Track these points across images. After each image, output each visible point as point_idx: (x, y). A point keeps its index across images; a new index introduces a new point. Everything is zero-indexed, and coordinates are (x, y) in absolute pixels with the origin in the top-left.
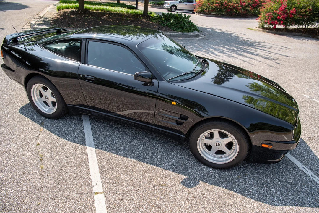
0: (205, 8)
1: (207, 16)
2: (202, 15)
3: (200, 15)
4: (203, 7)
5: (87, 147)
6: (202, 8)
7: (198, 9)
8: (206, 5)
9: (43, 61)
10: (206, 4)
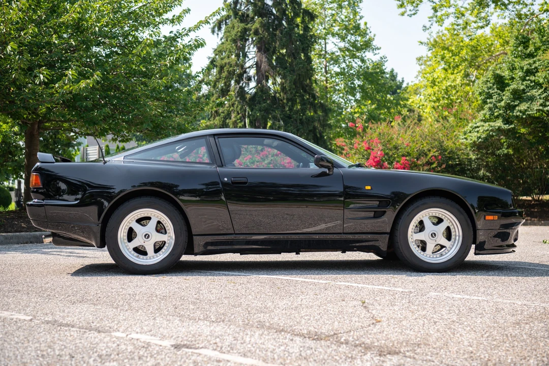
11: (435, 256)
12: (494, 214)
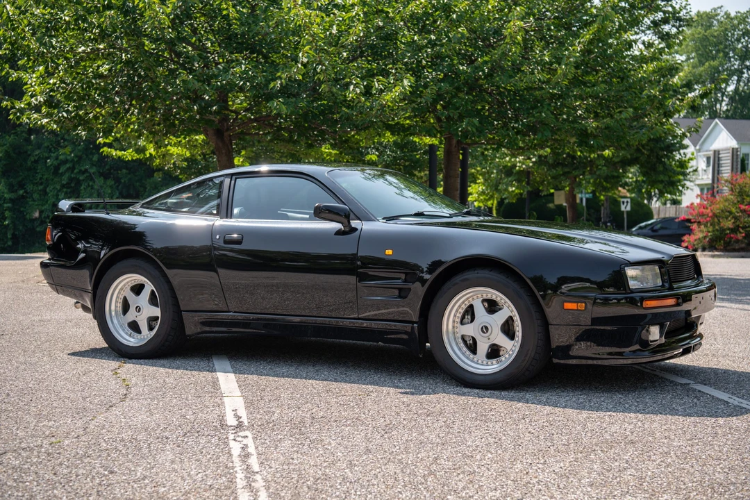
0: (729, 224)
1: (743, 257)
2: (719, 256)
3: (713, 256)
4: (719, 223)
5: (218, 373)
6: (714, 226)
7: (701, 235)
8: (730, 212)
9: (137, 230)
10: (733, 210)
11: (489, 363)
12: (577, 299)
